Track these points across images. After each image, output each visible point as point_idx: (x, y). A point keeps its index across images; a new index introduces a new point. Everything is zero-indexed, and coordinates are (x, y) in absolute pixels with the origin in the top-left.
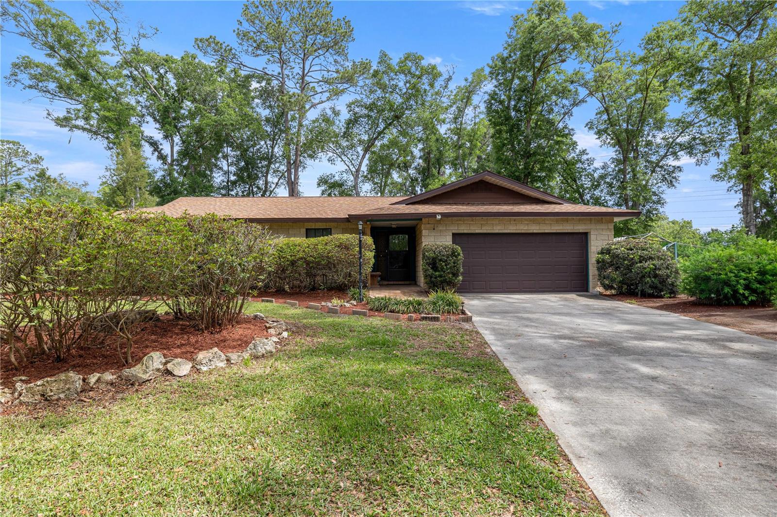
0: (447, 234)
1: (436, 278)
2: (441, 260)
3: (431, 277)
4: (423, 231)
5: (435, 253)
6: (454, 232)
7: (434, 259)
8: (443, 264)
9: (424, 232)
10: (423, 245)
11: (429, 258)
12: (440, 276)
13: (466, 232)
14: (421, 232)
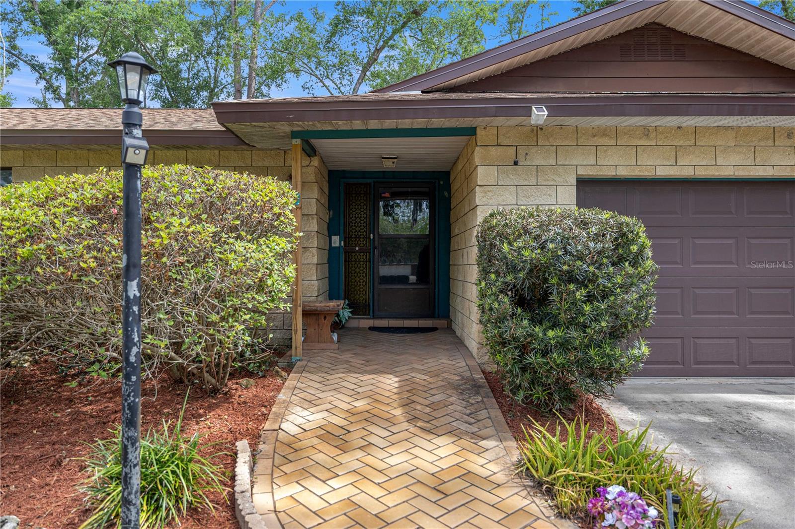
0: (559, 180)
1: (545, 353)
2: (570, 277)
3: (524, 349)
4: (481, 170)
5: (543, 247)
6: (583, 172)
7: (537, 271)
8: (580, 294)
9: (483, 174)
10: (481, 216)
11: (513, 268)
12: (564, 345)
13: (623, 172)
14: (470, 176)
